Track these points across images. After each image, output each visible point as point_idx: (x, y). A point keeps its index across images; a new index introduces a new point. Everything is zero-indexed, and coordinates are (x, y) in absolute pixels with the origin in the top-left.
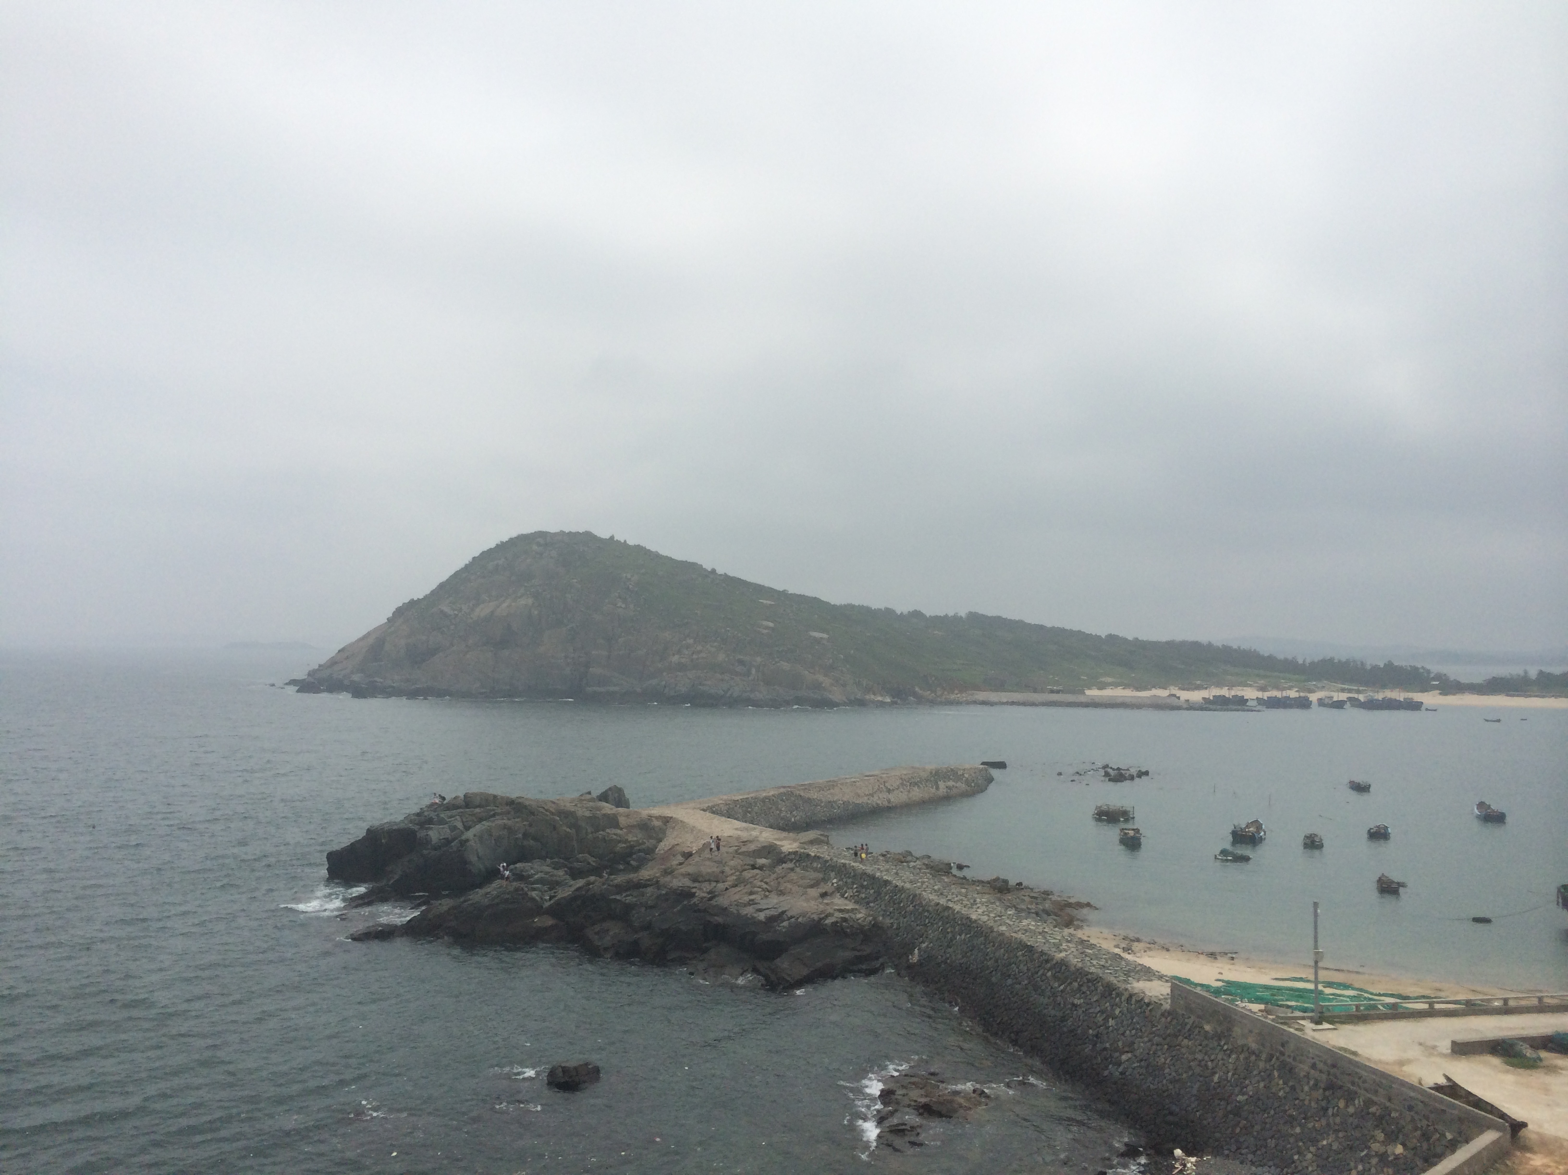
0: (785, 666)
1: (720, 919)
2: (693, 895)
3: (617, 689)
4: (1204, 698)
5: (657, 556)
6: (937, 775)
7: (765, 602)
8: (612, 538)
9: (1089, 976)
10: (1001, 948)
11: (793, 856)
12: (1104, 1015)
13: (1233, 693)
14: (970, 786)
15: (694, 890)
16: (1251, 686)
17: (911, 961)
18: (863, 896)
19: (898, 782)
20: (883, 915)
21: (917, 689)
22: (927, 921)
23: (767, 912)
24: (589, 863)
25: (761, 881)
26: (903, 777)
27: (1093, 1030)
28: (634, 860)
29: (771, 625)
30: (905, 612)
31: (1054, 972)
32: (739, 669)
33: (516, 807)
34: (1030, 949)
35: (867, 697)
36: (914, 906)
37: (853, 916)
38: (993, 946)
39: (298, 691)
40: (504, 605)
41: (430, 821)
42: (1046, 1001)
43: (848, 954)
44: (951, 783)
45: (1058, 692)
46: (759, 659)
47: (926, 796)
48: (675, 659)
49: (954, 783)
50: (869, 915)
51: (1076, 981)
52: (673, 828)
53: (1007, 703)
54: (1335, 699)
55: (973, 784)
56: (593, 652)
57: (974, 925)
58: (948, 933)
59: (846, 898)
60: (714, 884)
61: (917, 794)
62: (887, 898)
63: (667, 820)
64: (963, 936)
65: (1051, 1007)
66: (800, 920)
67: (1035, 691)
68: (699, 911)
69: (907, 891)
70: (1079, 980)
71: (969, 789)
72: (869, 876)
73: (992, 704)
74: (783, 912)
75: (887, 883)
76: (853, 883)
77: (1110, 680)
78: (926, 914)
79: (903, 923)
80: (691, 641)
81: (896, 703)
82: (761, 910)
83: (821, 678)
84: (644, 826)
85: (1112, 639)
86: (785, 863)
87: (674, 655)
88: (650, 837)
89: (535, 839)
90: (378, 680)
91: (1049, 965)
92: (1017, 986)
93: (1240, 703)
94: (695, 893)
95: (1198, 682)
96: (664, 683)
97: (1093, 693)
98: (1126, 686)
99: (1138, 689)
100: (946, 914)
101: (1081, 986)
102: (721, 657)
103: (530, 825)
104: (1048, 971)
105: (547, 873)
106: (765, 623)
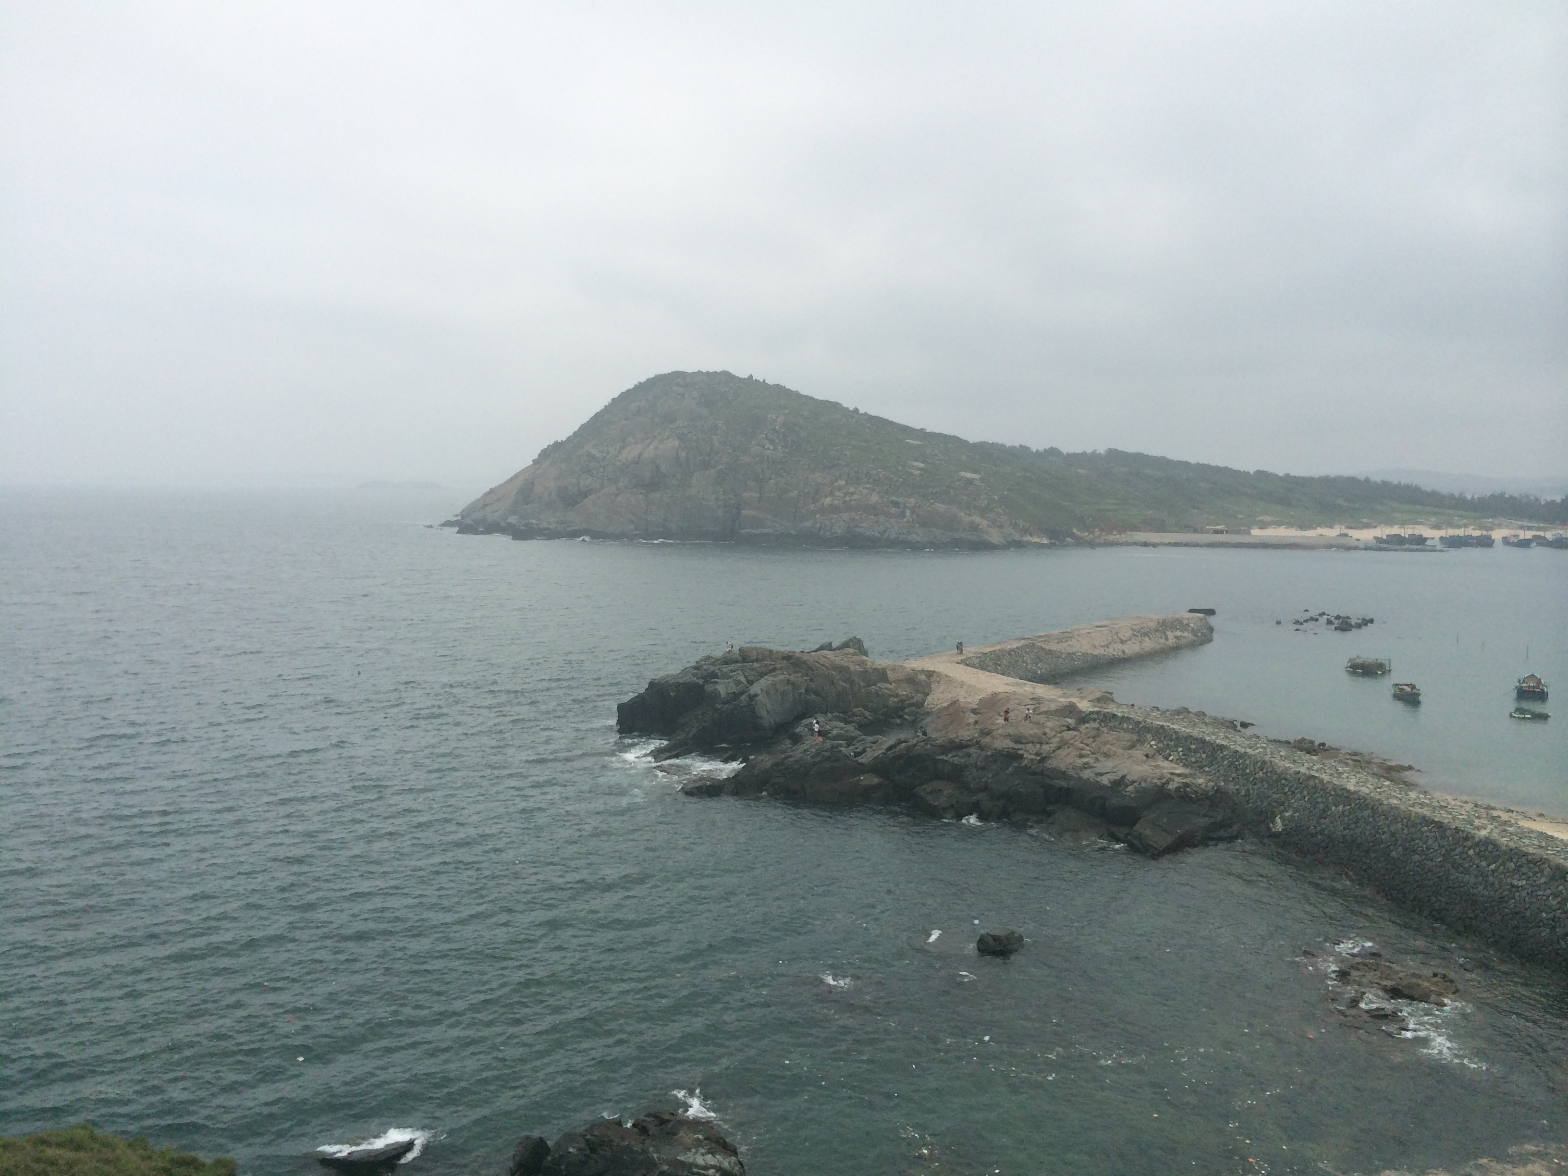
0: (941, 507)
1: (1063, 784)
2: (1021, 757)
3: (770, 531)
4: (1375, 538)
5: (797, 395)
6: (1164, 626)
7: (911, 442)
8: (751, 377)
9: (1530, 857)
10: (1397, 823)
11: (1096, 716)
12: (1559, 899)
13: (1410, 532)
14: (1196, 635)
15: (1021, 752)
16: (1422, 523)
17: (1274, 830)
18: (1193, 759)
19: (1130, 632)
20: (1224, 781)
21: (1075, 531)
22: (1286, 789)
23: (1108, 776)
24: (866, 718)
25: (1082, 743)
26: (1134, 627)
27: (1548, 913)
28: (907, 714)
29: (922, 465)
30: (1041, 448)
31: (1477, 851)
32: (893, 510)
33: (792, 661)
34: (1439, 825)
35: (1025, 539)
36: (1266, 773)
37: (1194, 781)
38: (1387, 819)
39: (458, 532)
40: (652, 447)
41: (714, 675)
42: (1473, 880)
43: (1203, 822)
44: (1178, 633)
45: (1221, 532)
46: (913, 501)
47: (1158, 647)
48: (828, 501)
49: (1181, 633)
50: (1210, 780)
51: (1512, 861)
52: (939, 682)
53: (1169, 544)
54: (1522, 537)
55: (1199, 634)
56: (745, 494)
57: (1355, 796)
58: (1318, 803)
59: (1171, 761)
60: (1038, 746)
61: (1149, 644)
62: (1226, 762)
63: (930, 674)
64: (1341, 808)
65: (1481, 888)
66: (1143, 784)
67: (1195, 531)
68: (1034, 773)
69: (1253, 758)
70: (1514, 860)
71: (1195, 638)
72: (1197, 739)
73: (1154, 545)
74: (1124, 777)
75: (1221, 748)
76: (1177, 746)
77: (1268, 518)
78: (1283, 781)
79: (1253, 789)
80: (842, 482)
81: (1054, 544)
82: (1101, 774)
83: (977, 519)
84: (911, 679)
85: (1261, 475)
86: (1088, 722)
87: (826, 496)
88: (917, 691)
89: (817, 694)
90: (535, 522)
91: (1469, 843)
92: (1429, 863)
93: (1420, 541)
94: (1022, 755)
95: (1365, 520)
96: (818, 525)
97: (1256, 532)
98: (1290, 525)
99: (1302, 527)
100: (1311, 783)
101: (1521, 866)
102: (874, 498)
103: (811, 680)
104: (1469, 849)
105: (842, 729)
106: (916, 464)
